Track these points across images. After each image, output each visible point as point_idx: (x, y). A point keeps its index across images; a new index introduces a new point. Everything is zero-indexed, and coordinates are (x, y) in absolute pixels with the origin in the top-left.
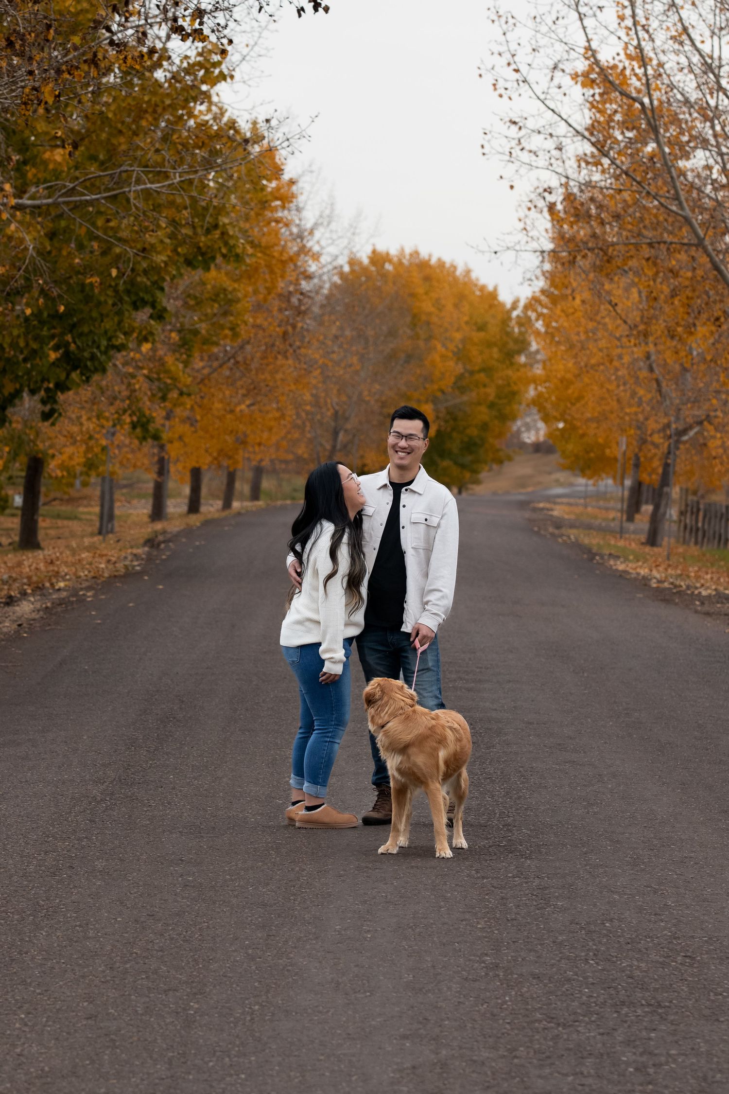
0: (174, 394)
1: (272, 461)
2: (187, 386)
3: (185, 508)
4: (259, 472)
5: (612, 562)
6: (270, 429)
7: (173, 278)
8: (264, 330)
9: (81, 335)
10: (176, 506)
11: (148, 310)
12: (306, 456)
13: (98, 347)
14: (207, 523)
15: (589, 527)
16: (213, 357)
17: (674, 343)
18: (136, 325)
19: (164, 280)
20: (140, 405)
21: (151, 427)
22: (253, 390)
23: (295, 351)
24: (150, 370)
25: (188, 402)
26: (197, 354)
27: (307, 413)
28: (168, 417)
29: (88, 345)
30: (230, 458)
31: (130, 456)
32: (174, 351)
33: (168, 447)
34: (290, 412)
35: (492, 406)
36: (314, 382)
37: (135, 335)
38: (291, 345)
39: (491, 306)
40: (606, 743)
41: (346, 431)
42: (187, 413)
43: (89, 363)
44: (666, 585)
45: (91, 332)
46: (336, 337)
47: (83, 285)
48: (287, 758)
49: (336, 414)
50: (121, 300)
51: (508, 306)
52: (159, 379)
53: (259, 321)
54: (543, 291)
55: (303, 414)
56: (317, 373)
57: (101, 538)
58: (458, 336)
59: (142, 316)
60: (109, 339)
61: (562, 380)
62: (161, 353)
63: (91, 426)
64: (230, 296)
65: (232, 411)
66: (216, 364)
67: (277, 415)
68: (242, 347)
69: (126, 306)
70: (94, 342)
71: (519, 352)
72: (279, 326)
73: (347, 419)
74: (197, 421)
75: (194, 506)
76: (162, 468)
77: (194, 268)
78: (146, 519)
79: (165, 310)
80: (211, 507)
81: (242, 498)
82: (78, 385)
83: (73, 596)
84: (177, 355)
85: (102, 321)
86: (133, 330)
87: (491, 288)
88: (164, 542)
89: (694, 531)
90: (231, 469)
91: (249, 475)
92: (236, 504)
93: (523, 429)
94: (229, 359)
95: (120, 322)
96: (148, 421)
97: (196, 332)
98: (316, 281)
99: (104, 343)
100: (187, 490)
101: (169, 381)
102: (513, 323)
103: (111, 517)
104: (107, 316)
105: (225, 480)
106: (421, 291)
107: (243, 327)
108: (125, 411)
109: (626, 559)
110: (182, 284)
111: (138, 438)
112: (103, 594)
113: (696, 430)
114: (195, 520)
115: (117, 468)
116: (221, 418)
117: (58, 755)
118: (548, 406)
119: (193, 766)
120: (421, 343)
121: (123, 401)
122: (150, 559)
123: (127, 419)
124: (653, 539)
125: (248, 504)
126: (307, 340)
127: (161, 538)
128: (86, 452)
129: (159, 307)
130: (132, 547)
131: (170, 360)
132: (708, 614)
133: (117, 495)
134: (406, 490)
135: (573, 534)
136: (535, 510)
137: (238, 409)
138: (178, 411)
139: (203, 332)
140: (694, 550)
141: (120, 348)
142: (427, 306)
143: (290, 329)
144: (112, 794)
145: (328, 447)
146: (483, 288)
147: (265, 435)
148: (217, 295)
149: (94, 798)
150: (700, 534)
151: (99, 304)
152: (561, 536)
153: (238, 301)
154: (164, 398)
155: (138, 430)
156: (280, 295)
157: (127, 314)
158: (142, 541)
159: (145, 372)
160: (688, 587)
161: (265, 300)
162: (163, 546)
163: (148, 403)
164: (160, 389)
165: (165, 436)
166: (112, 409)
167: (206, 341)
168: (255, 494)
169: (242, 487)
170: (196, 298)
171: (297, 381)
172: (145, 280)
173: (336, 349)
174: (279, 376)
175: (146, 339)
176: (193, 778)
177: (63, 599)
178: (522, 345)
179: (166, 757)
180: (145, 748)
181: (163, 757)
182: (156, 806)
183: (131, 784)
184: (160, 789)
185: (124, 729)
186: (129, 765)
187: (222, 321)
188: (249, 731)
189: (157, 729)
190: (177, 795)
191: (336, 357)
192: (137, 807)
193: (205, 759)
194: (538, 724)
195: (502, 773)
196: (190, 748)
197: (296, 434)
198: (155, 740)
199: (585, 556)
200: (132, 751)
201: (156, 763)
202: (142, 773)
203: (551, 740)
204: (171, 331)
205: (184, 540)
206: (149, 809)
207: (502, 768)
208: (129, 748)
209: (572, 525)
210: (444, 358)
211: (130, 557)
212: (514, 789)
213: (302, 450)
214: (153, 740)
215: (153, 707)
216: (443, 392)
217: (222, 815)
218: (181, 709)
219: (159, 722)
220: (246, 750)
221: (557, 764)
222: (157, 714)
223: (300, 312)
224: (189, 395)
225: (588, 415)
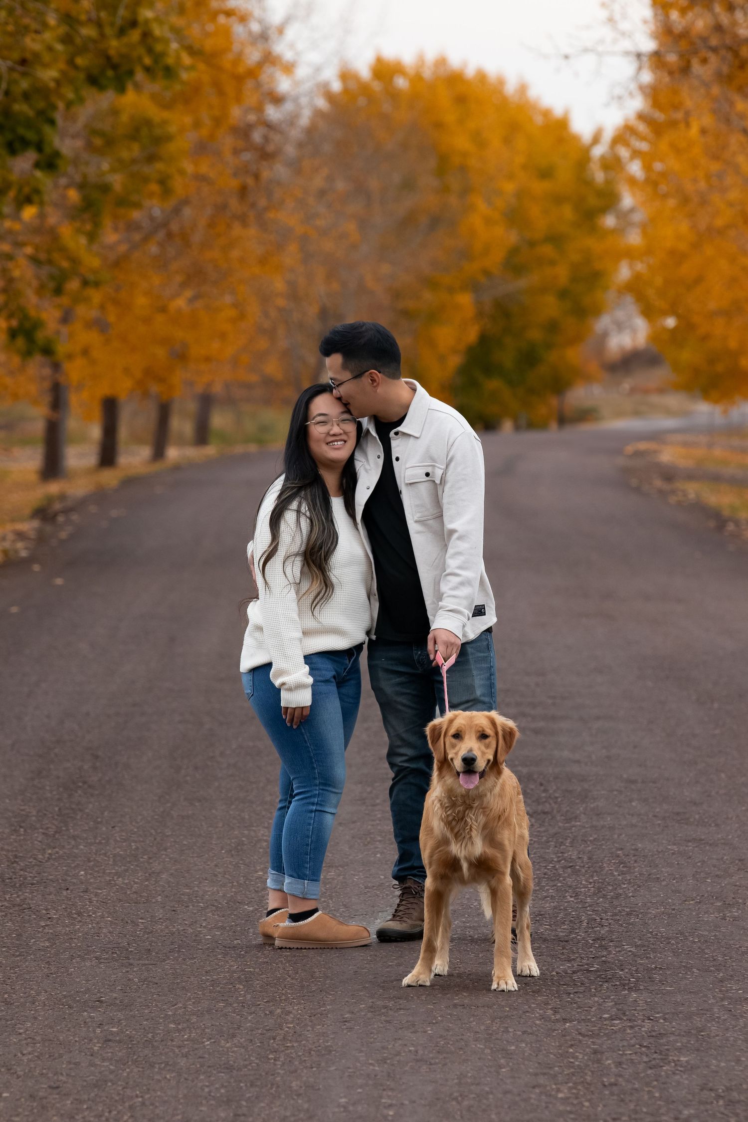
0: (73, 285)
1: (226, 385)
2: (95, 272)
3: (94, 460)
4: (206, 402)
6: (223, 336)
7: (69, 105)
8: (211, 184)
10: (80, 456)
11: (31, 156)
12: (279, 376)
14: (129, 482)
15: (716, 479)
16: (133, 227)
18: (14, 178)
19: (54, 107)
20: (22, 301)
21: (40, 336)
22: (195, 276)
23: (258, 215)
24: (37, 248)
25: (96, 296)
26: (107, 222)
27: (280, 310)
28: (65, 320)
30: (161, 380)
31: (7, 380)
32: (73, 218)
33: (67, 366)
34: (254, 309)
35: (563, 294)
36: (289, 261)
37: (12, 193)
38: (253, 206)
39: (561, 140)
42: (94, 313)
46: (322, 193)
49: (323, 310)
51: (586, 140)
52: (50, 262)
53: (204, 169)
54: (641, 117)
55: (274, 313)
56: (293, 248)
58: (509, 187)
59: (23, 164)
61: (672, 253)
62: (51, 220)
64: (157, 132)
65: (163, 309)
66: (137, 237)
67: (232, 313)
68: (177, 210)
71: (604, 211)
72: (235, 175)
74: (109, 325)
75: (108, 456)
76: (57, 399)
77: (101, 88)
78: (34, 477)
79: (57, 154)
80: (134, 457)
81: (181, 442)
84: (78, 224)
87: (558, 112)
88: (62, 512)
90: (164, 399)
91: (192, 406)
92: (173, 453)
93: (611, 329)
94: (158, 229)
96: (35, 327)
97: (105, 188)
98: (289, 105)
100: (96, 432)
101: (65, 264)
102: (595, 166)
105: (153, 414)
106: (450, 118)
107: (178, 178)
110: (84, 113)
111: (19, 352)
114: (110, 478)
116: (147, 320)
118: (651, 293)
119: (115, 856)
120: (454, 200)
122: (41, 538)
123: (3, 324)
125: (192, 453)
126: (276, 196)
127: (57, 506)
129: (47, 150)
130: (13, 520)
131: (66, 232)
134: (396, 433)
135: (692, 490)
136: (631, 454)
137: (173, 305)
138: (80, 310)
139: (118, 188)
142: (461, 142)
143: (250, 181)
145: (312, 360)
146: (547, 113)
147: (216, 345)
148: (137, 130)
152: (673, 492)
153: (169, 138)
154: (58, 291)
155: (20, 342)
156: (234, 130)
158: (27, 511)
159: (29, 250)
161: (212, 137)
162: (61, 519)
163: (35, 299)
164: (52, 277)
165: (62, 348)
167: (123, 202)
168: (202, 436)
169: (182, 425)
170: (103, 135)
171: (263, 261)
172: (25, 108)
173: (322, 209)
174: (235, 254)
175: (29, 201)
176: (116, 874)
178: (608, 199)
179: (73, 842)
180: (41, 830)
181: (69, 843)
182: (58, 919)
183: (20, 885)
184: (65, 893)
185: (7, 801)
186: (16, 856)
187: (147, 170)
188: (200, 801)
189: (59, 799)
190: (91, 901)
191: (321, 223)
192: (29, 921)
193: (134, 845)
194: (643, 782)
195: (590, 858)
196: (110, 828)
197: (263, 344)
198: (56, 817)
199: (712, 524)
200: (20, 835)
201: (57, 853)
202: (36, 868)
203: (665, 806)
204: (67, 187)
205: (93, 509)
206: (49, 923)
207: (590, 852)
208: (15, 830)
209: (691, 476)
210: (489, 222)
211: (11, 537)
212: (609, 884)
213: (273, 368)
214: (53, 817)
215: (52, 767)
216: (487, 273)
217: (162, 931)
218: (95, 768)
219: (61, 789)
220: (196, 829)
221: (675, 844)
222: (58, 777)
223: (266, 155)
224: (97, 284)
225: (712, 305)
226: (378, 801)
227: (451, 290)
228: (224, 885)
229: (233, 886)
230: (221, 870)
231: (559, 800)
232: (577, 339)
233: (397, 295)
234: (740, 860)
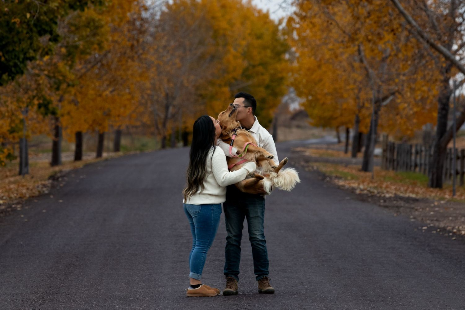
0: (64, 86)
1: (127, 127)
2: (73, 81)
3: (72, 158)
4: (119, 133)
5: (336, 181)
6: (125, 106)
7: (62, 16)
8: (119, 44)
9: (8, 52)
10: (67, 157)
11: (48, 36)
12: (149, 123)
13: (18, 59)
14: (87, 165)
15: (327, 161)
16: (87, 62)
17: (371, 45)
18: (41, 45)
19: (57, 17)
20: (43, 93)
21: (50, 107)
22: (113, 82)
23: (139, 57)
24: (49, 72)
25: (73, 90)
26: (77, 61)
27: (149, 95)
28: (60, 101)
29: (12, 58)
30: (100, 125)
31: (37, 125)
32: (63, 59)
33: (61, 119)
34: (138, 95)
35: (267, 87)
36: (152, 75)
37: (40, 51)
38: (136, 53)
39: (266, 23)
40: (309, 269)
41: (174, 106)
42: (72, 98)
43: (13, 69)
44: (365, 192)
45: (14, 50)
46: (165, 47)
47: (8, 23)
48: (135, 280)
49: (167, 95)
50: (31, 30)
51: (277, 22)
52: (54, 77)
53: (116, 38)
54: (295, 13)
55: (146, 97)
56: (153, 69)
57: (21, 177)
58: (244, 43)
59: (44, 40)
60: (25, 54)
61: (309, 69)
62: (55, 60)
63: (14, 107)
64: (97, 24)
65: (100, 96)
66: (89, 66)
67: (129, 97)
68: (105, 55)
69: (34, 34)
70: (15, 56)
71: (285, 51)
72: (129, 40)
73: (174, 98)
74: (78, 102)
75: (78, 156)
76: (57, 132)
77: (75, 10)
78: (48, 165)
79: (58, 36)
80: (89, 157)
81: (108, 151)
82: (7, 82)
83: (8, 208)
84: (65, 62)
85: (20, 43)
86: (39, 48)
87: (265, 11)
88: (61, 177)
89: (392, 161)
90: (101, 132)
91: (113, 136)
92: (105, 155)
93: (289, 101)
94: (97, 63)
95: (31, 44)
96: (48, 103)
97: (76, 47)
98: (151, 11)
99: (22, 56)
100: (73, 147)
101: (61, 78)
102: (280, 34)
103: (27, 164)
104: (23, 40)
105: (97, 139)
106: (219, 14)
107: (105, 42)
108: (34, 97)
109: (346, 179)
110: (67, 19)
111: (42, 114)
112: (27, 206)
113: (391, 98)
114: (79, 164)
115: (30, 133)
116: (94, 100)
117: (12, 283)
118: (301, 86)
119: (85, 285)
120: (221, 48)
121: (32, 91)
122: (53, 187)
123: (36, 102)
124: (366, 167)
125: (112, 154)
126: (146, 49)
127: (59, 175)
128: (10, 124)
129: (54, 34)
130: (41, 180)
131: (61, 65)
132: (386, 207)
133: (30, 151)
135: (316, 166)
136: (294, 152)
137: (104, 94)
138: (66, 96)
139: (81, 47)
140: (391, 173)
141: (31, 59)
142: (223, 24)
143: (135, 43)
144: (43, 298)
145: (163, 116)
146: (260, 11)
147: (122, 110)
148: (89, 23)
149: (34, 300)
150: (395, 163)
151: (18, 33)
152: (308, 167)
153: (102, 26)
154: (58, 89)
155: (42, 109)
156: (129, 22)
157: (35, 39)
158: (47, 177)
159: (46, 72)
160: (378, 193)
161: (119, 25)
162: (60, 179)
163: (48, 92)
164: (55, 83)
165: (59, 112)
166: (26, 96)
167: (83, 52)
168: (117, 148)
169: (108, 143)
170: (75, 25)
171: (141, 75)
172: (45, 18)
173: (165, 54)
174: (129, 72)
175: (47, 54)
176: (86, 290)
177: (3, 210)
178: (286, 48)
179: (70, 282)
180: (59, 279)
181: (69, 282)
182: (66, 303)
183: (52, 294)
184: (68, 296)
185: (46, 271)
186: (50, 286)
187: (92, 39)
188: (115, 269)
189: (64, 270)
190: (77, 297)
191: (165, 59)
192: (56, 303)
193: (91, 282)
194: (273, 261)
195: (250, 283)
196: (83, 278)
197: (142, 109)
198: (64, 275)
199: (320, 178)
200: (52, 280)
201: (65, 285)
202: (58, 289)
203: (279, 268)
204: (61, 47)
205: (73, 175)
206: (63, 303)
207: (250, 281)
208: (50, 279)
209: (316, 161)
210: (235, 57)
211: (41, 186)
212: (255, 289)
213: (146, 119)
214: (63, 275)
215: (61, 260)
216: (235, 79)
217: (102, 305)
218: (77, 260)
219: (65, 267)
220: (114, 277)
221: (280, 278)
222: (64, 263)
223: (142, 32)
224: (73, 86)
225: (326, 91)
226: (178, 268)
227: (220, 86)
228: (123, 293)
229: (126, 293)
230: (122, 289)
231: (242, 267)
232: (274, 106)
233: (197, 88)
234: (302, 282)
